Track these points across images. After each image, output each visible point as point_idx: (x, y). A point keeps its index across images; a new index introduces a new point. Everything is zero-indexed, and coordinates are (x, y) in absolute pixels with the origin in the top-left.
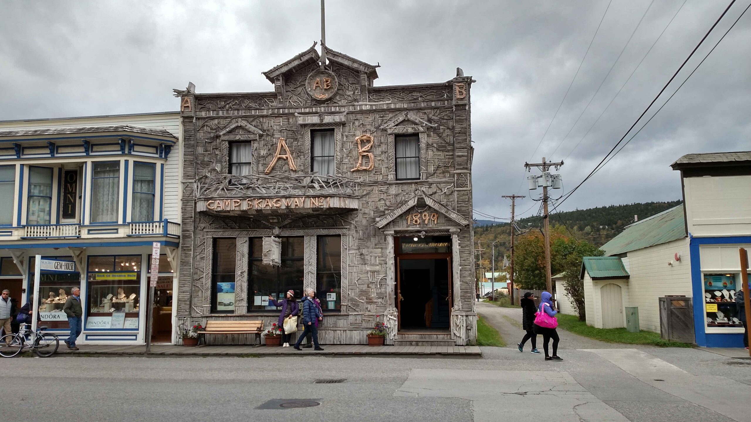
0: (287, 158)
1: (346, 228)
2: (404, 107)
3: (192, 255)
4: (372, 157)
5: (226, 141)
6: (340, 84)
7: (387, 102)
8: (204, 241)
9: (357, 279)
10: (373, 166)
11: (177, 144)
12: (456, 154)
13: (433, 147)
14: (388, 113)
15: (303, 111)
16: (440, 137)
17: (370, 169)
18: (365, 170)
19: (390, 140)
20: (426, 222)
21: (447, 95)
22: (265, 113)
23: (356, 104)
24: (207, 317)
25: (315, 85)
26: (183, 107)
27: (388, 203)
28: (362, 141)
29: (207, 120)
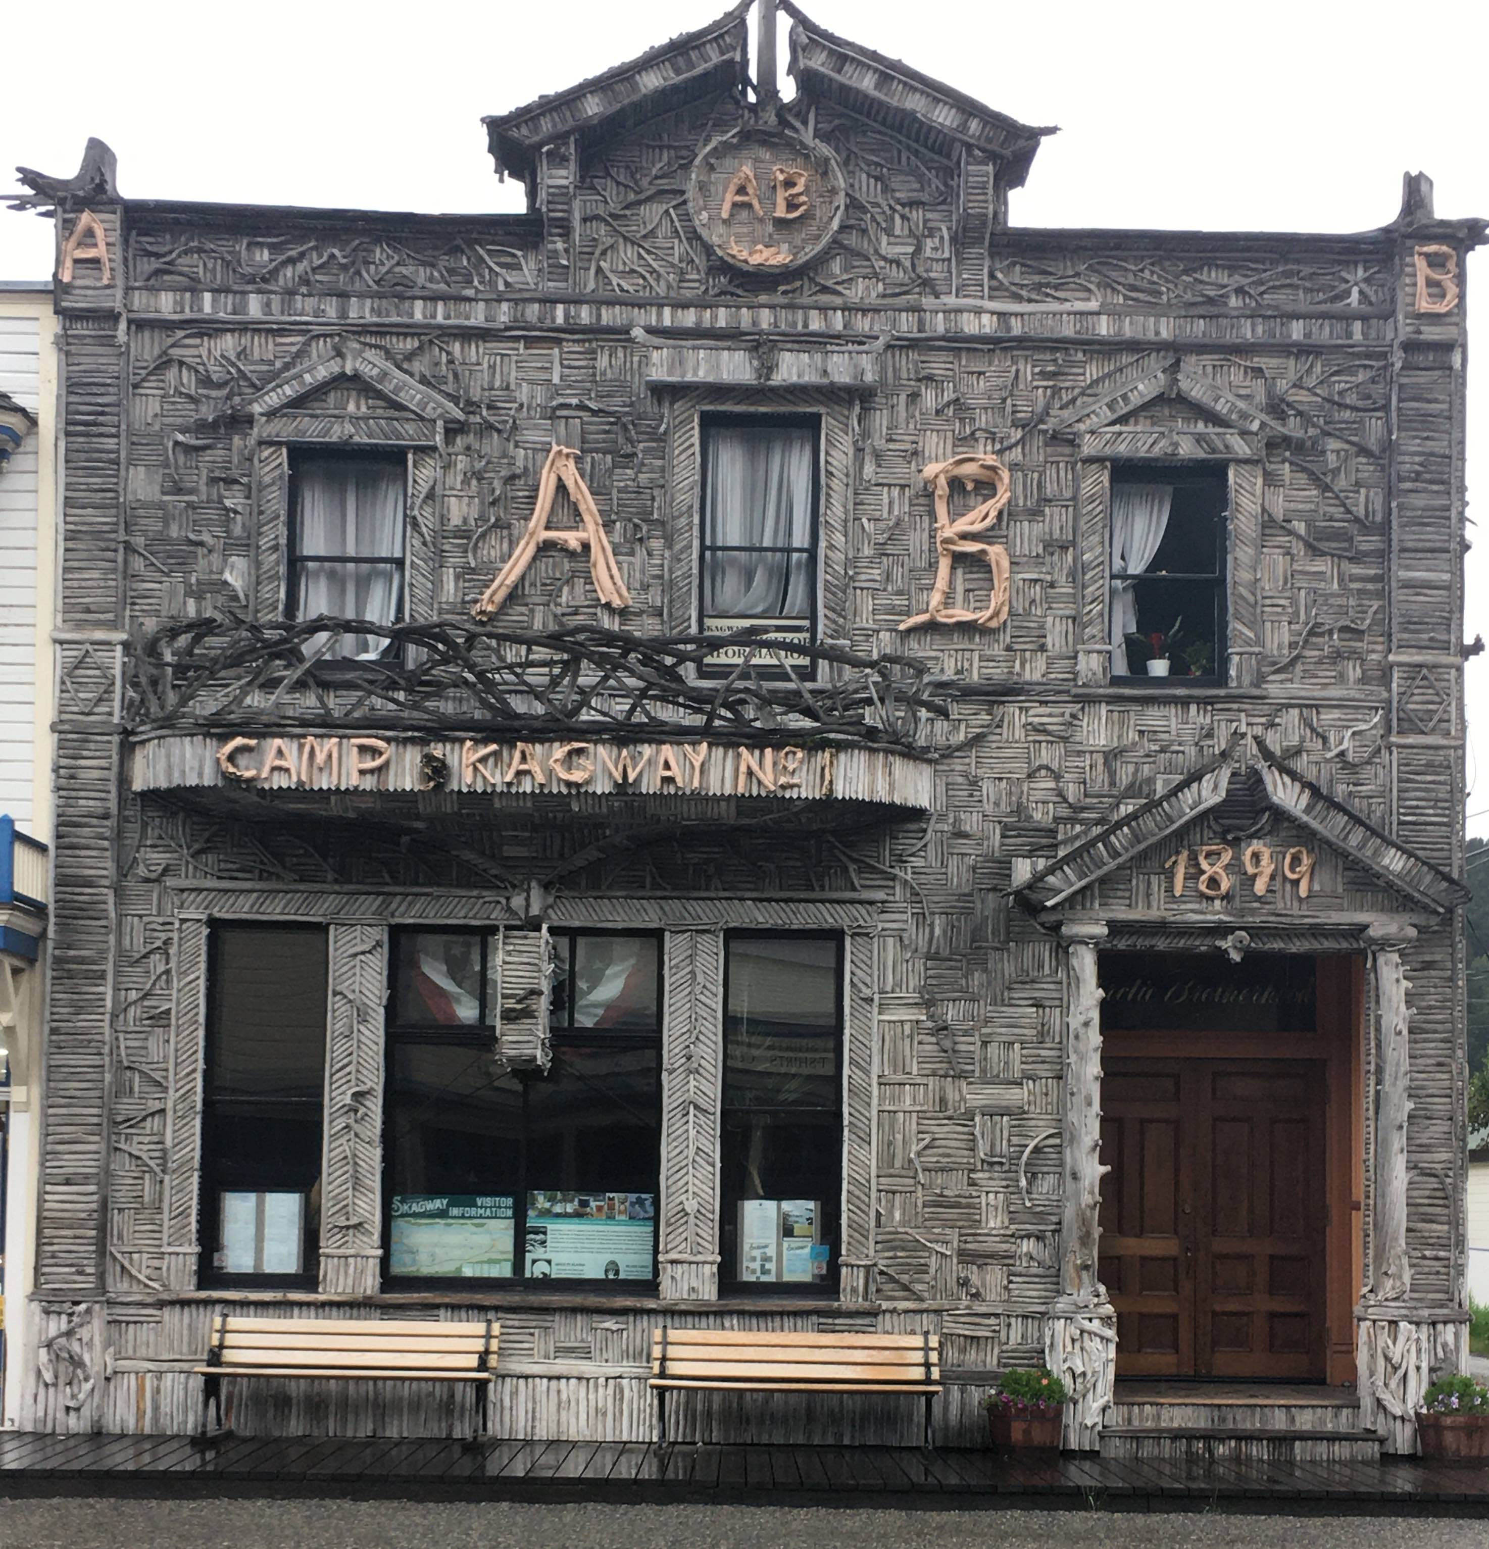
0: (586, 547)
1: (871, 903)
2: (1157, 333)
3: (109, 1003)
4: (1005, 563)
5: (280, 444)
6: (854, 204)
7: (1080, 306)
8: (163, 936)
9: (914, 1148)
10: (1006, 609)
11: (28, 444)
12: (1403, 574)
13: (1290, 533)
14: (1080, 355)
15: (667, 322)
16: (1327, 488)
17: (994, 624)
18: (967, 628)
19: (1087, 487)
20: (1260, 887)
21: (1361, 292)
22: (477, 316)
23: (928, 301)
24: (184, 1303)
25: (730, 197)
26: (69, 263)
27: (1072, 792)
28: (956, 484)
29: (180, 334)
